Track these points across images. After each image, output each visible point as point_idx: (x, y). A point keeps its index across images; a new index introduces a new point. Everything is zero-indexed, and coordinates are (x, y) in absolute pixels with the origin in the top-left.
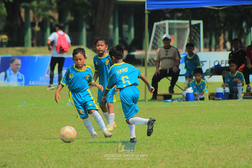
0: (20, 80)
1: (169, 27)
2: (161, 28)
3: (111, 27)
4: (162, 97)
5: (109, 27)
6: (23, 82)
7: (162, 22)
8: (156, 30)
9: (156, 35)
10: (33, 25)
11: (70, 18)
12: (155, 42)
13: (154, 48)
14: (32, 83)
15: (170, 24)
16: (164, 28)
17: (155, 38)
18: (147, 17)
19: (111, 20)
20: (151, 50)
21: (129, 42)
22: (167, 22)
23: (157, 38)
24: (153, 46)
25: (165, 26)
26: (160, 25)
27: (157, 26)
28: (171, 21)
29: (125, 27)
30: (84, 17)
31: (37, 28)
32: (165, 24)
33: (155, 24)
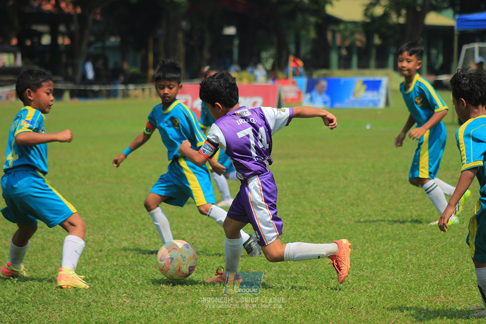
0: (325, 103)
1: (479, 51)
2: (470, 52)
6: (328, 105)
7: (471, 45)
10: (339, 48)
11: (377, 41)
14: (337, 105)
15: (479, 47)
16: (474, 52)
18: (456, 38)
22: (476, 45)
25: (475, 50)
26: (470, 48)
27: (466, 49)
28: (482, 45)
29: (434, 52)
30: (391, 41)
31: (344, 52)
32: (474, 47)
33: (465, 47)
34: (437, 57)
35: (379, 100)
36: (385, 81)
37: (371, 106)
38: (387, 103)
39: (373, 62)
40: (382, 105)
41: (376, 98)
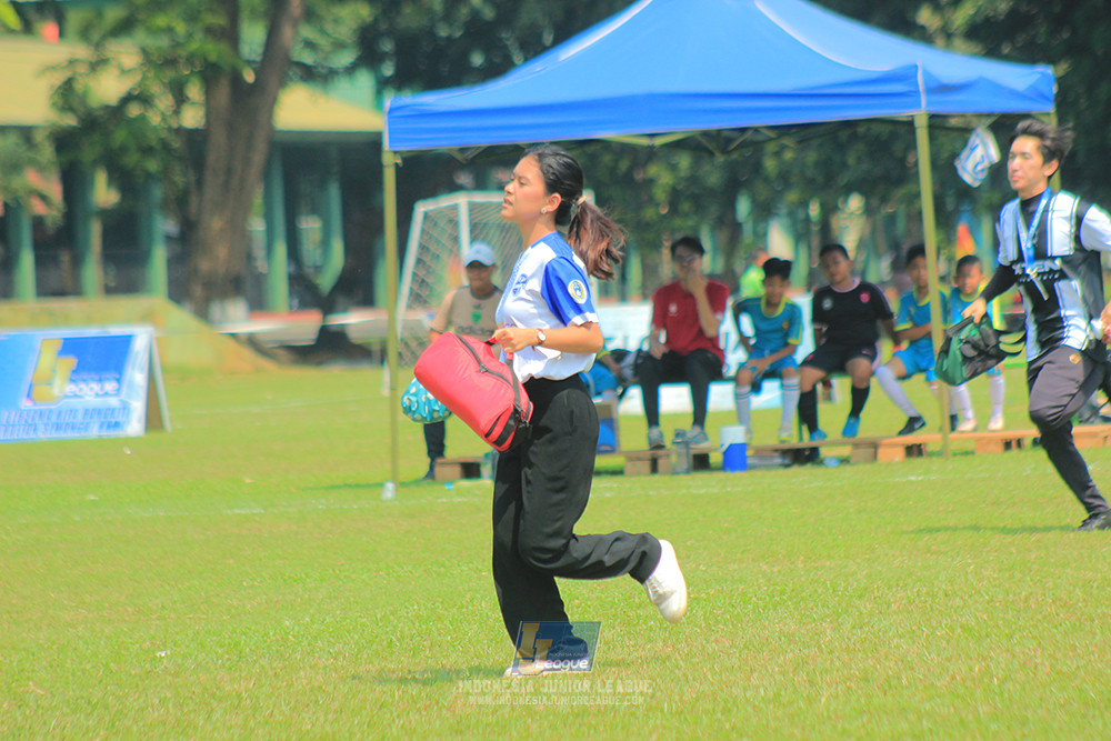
1: (471, 220)
2: (442, 224)
3: (257, 226)
4: (458, 470)
5: (248, 228)
7: (444, 201)
8: (423, 232)
9: (423, 248)
11: (104, 194)
12: (422, 273)
13: (419, 299)
15: (473, 208)
16: (454, 223)
17: (419, 261)
18: (390, 179)
19: (258, 200)
20: (409, 307)
21: (326, 281)
22: (461, 201)
23: (427, 259)
24: (415, 288)
25: (457, 216)
26: (439, 212)
27: (426, 216)
28: (480, 197)
29: (310, 226)
30: (157, 192)
32: (455, 208)
33: (421, 208)
34: (325, 243)
35: (125, 408)
36: (142, 338)
37: (94, 431)
38: (153, 419)
39: (93, 272)
40: (135, 426)
41: (114, 402)
